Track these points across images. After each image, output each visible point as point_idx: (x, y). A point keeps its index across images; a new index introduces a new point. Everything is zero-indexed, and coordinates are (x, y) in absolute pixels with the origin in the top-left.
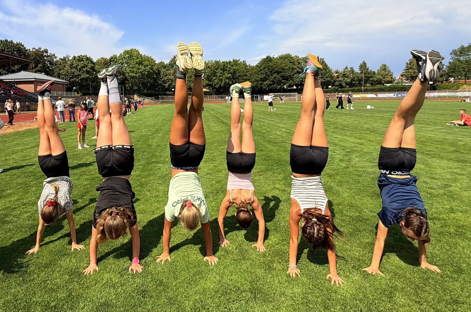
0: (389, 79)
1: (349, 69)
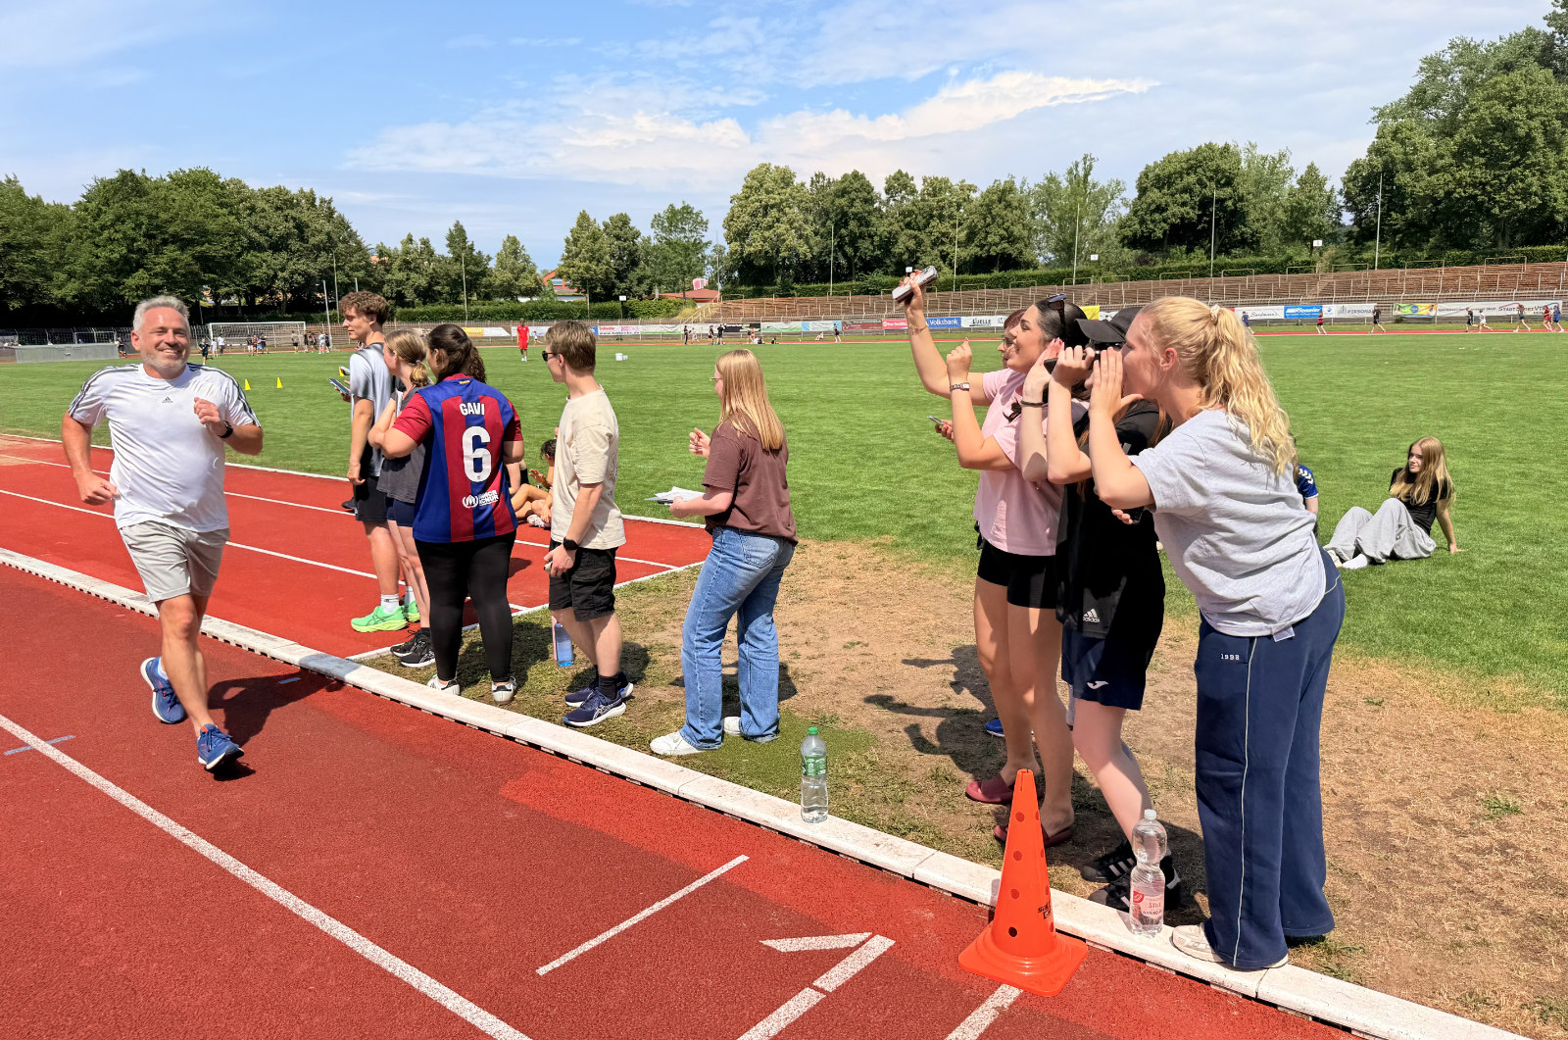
0: (527, 282)
1: (419, 243)
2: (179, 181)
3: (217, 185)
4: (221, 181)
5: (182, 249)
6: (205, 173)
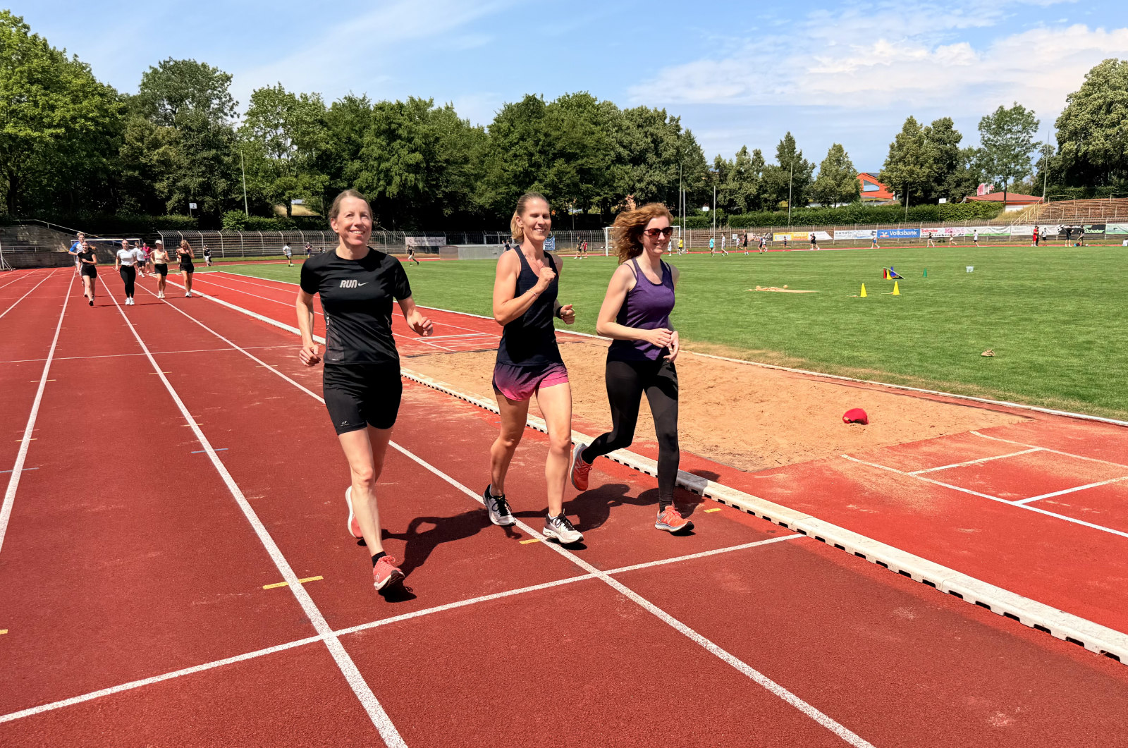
1: (752, 154)
2: (565, 104)
3: (593, 106)
4: (597, 103)
5: (568, 161)
6: (586, 96)
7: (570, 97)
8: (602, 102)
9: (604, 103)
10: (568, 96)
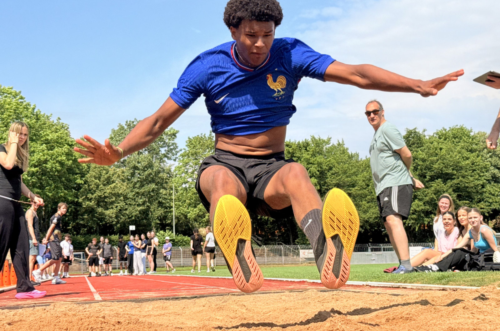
2: (443, 136)
3: (468, 136)
4: (472, 134)
5: (445, 182)
6: (461, 129)
7: (447, 131)
8: (476, 132)
9: (478, 134)
10: (445, 130)
